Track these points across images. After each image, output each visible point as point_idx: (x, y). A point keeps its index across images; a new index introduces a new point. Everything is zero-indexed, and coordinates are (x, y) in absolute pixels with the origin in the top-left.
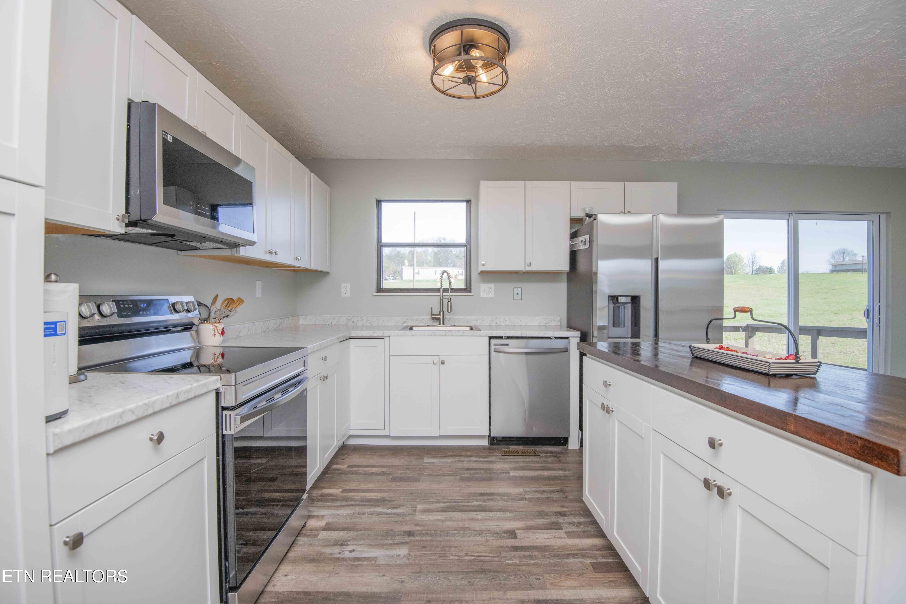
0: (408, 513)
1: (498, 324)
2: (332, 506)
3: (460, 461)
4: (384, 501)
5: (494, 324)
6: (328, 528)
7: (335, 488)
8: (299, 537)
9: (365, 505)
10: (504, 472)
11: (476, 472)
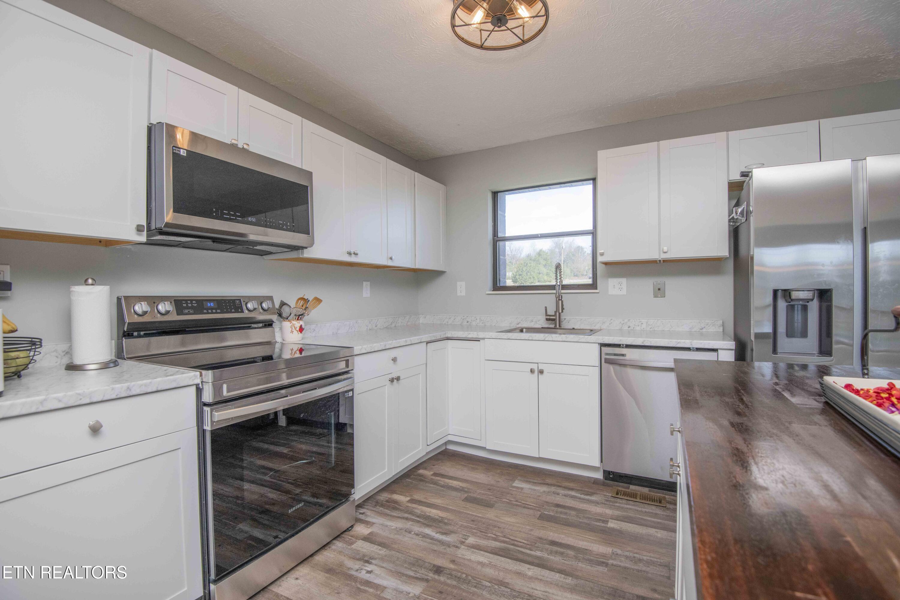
0: (453, 544)
1: (631, 328)
2: (388, 515)
3: (554, 493)
4: (440, 522)
5: (626, 328)
6: (367, 539)
7: (404, 495)
8: (338, 540)
9: (419, 522)
10: (600, 520)
11: (566, 511)
